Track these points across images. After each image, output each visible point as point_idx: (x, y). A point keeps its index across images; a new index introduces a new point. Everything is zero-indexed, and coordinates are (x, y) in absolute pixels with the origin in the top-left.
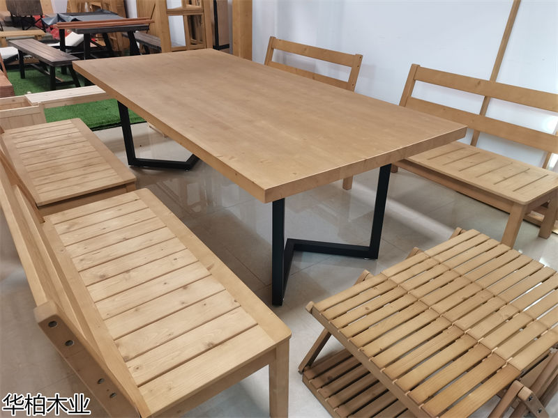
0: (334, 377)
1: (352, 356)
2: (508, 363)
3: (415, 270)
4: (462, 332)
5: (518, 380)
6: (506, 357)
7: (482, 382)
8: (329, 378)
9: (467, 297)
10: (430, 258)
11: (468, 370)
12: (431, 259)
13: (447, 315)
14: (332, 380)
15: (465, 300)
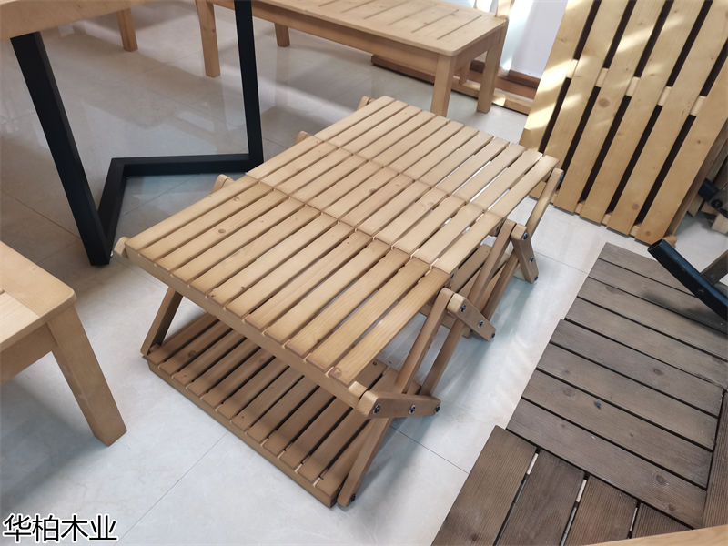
0: (197, 351)
1: (218, 321)
2: (433, 267)
3: (301, 163)
4: (369, 238)
5: (448, 287)
6: (429, 260)
7: (399, 300)
8: (190, 355)
9: (376, 188)
10: (323, 142)
11: (378, 288)
12: (324, 144)
13: (346, 218)
14: (194, 357)
15: (373, 193)
